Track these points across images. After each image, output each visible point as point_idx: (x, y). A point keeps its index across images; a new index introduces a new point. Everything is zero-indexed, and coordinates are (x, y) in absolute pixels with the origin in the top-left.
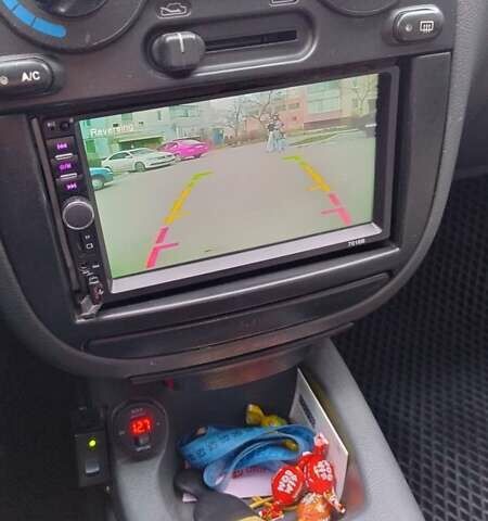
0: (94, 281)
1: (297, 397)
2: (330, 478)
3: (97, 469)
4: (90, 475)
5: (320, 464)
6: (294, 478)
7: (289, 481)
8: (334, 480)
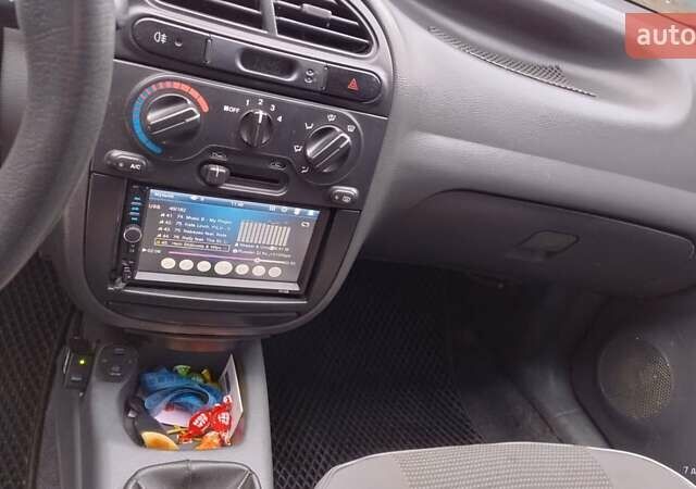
0: (127, 270)
1: (224, 373)
2: (227, 423)
3: (79, 379)
4: (74, 381)
5: (224, 414)
6: (206, 419)
7: (201, 420)
8: (230, 425)
